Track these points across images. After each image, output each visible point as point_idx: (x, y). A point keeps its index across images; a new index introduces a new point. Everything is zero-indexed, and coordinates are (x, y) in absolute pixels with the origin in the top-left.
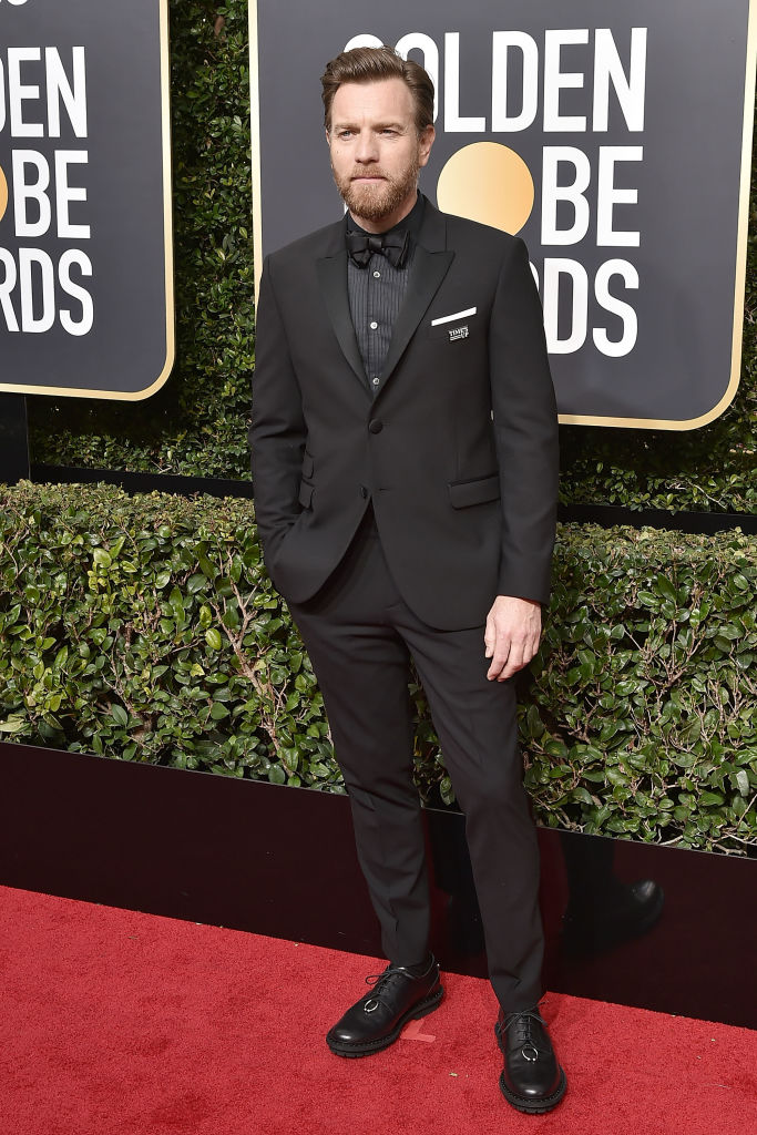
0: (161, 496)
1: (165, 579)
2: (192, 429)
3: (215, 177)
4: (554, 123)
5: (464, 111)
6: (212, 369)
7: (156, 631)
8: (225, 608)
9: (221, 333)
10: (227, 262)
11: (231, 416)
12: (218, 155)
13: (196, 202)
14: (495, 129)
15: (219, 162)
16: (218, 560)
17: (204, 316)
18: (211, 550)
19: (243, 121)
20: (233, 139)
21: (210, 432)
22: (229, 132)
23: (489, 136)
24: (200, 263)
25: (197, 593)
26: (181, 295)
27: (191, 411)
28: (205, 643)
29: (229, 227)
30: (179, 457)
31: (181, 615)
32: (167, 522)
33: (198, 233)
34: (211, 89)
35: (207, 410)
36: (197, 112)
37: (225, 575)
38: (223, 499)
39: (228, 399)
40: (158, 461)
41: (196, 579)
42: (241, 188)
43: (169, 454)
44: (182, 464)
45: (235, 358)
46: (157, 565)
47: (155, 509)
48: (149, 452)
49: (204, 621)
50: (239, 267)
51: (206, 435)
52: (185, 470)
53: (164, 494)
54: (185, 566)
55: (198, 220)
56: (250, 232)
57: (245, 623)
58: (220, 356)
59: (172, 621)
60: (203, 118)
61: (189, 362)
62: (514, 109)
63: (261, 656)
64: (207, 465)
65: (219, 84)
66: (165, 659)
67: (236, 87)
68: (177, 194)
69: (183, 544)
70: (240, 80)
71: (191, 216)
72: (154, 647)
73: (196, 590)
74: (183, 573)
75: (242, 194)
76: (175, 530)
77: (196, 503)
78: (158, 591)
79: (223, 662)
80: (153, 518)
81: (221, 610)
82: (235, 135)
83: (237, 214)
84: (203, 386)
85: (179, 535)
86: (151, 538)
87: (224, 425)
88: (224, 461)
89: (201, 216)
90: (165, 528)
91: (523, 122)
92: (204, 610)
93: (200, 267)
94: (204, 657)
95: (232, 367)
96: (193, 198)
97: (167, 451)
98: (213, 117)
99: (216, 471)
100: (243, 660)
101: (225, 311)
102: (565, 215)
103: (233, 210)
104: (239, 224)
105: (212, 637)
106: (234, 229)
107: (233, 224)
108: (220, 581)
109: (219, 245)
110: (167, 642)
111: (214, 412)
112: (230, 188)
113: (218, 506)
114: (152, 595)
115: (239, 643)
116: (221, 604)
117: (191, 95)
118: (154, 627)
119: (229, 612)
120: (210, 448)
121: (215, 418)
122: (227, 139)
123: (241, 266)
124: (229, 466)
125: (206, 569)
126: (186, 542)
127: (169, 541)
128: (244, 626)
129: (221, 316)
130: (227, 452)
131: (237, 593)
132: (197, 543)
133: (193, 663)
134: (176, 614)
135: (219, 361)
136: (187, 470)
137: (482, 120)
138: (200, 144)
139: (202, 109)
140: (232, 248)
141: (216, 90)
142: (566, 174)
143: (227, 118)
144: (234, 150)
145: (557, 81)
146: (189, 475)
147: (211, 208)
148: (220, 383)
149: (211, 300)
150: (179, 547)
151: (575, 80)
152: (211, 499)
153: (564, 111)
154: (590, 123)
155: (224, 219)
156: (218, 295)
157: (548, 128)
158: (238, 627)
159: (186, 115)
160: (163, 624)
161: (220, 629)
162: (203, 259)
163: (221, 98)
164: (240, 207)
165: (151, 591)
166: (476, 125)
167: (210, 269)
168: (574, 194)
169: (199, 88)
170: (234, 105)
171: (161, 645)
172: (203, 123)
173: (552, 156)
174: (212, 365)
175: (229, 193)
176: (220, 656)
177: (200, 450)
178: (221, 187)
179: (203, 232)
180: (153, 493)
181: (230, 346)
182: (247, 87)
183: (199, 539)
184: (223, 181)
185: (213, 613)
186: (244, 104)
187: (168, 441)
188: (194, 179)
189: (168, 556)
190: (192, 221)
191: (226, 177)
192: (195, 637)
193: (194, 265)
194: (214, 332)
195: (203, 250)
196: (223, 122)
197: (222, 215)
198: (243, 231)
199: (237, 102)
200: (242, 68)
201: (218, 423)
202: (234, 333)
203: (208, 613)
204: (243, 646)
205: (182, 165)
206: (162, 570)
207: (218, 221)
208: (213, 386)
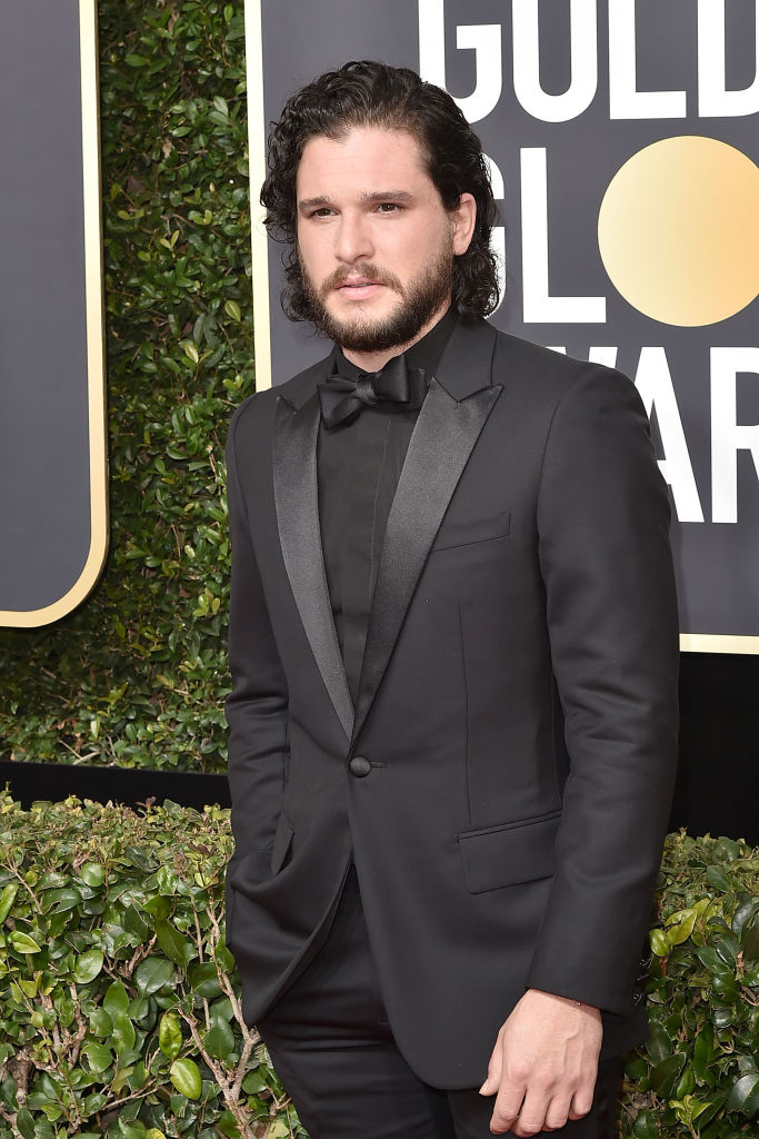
0: (83, 807)
1: (92, 966)
2: (140, 679)
3: (177, 210)
5: (647, 81)
6: (176, 564)
7: (77, 1065)
8: (209, 1021)
9: (192, 498)
10: (202, 365)
11: (210, 653)
12: (184, 170)
13: (145, 256)
14: (703, 112)
15: (185, 181)
16: (193, 928)
17: (160, 467)
18: (179, 913)
19: (231, 106)
20: (212, 139)
21: (170, 684)
22: (205, 127)
23: (692, 124)
24: (151, 367)
25: (158, 993)
26: (115, 429)
27: (135, 645)
28: (169, 1085)
29: (207, 301)
30: (113, 732)
31: (126, 1036)
32: (97, 855)
33: (147, 312)
34: (172, 49)
35: (165, 643)
36: (147, 90)
37: (207, 957)
38: (202, 811)
39: (206, 621)
40: (71, 740)
41: (154, 965)
42: (228, 229)
43: (94, 726)
44: (119, 746)
45: (219, 543)
46: (78, 938)
47: (73, 831)
48: (56, 722)
49: (167, 1045)
50: (222, 374)
51: (163, 689)
52: (124, 756)
53: (88, 803)
54: (131, 939)
55: (148, 288)
56: (247, 308)
57: (247, 1050)
58: (190, 540)
59: (108, 1046)
60: (156, 102)
61: (132, 552)
62: (739, 73)
63: (279, 1112)
64: (163, 744)
65: (184, 39)
66: (92, 1119)
67: (217, 43)
68: (109, 241)
69: (126, 901)
70: (226, 32)
71: (134, 281)
72: (71, 1099)
73: (155, 988)
74: (128, 952)
75: (228, 240)
76: (112, 871)
77: (151, 820)
78: (79, 988)
79: (206, 1125)
80: (72, 847)
81: (201, 1025)
82: (217, 132)
83: (221, 276)
84: (160, 596)
85: (121, 882)
86: (68, 886)
87: (198, 670)
88: (199, 739)
89: (153, 282)
90: (95, 869)
92: (167, 1024)
93: (151, 375)
94: (168, 1117)
95: (214, 561)
96: (138, 249)
97: (88, 722)
98: (175, 99)
99: (183, 757)
100: (242, 1117)
101: (200, 456)
103: (213, 268)
104: (224, 295)
105: (183, 1076)
106: (216, 304)
107: (214, 295)
108: (196, 971)
109: (189, 337)
110: (98, 1087)
111: (179, 646)
112: (206, 229)
113: (192, 825)
114: (68, 996)
115: (236, 1089)
116: (199, 1013)
117: (133, 60)
118: (72, 1058)
119: (216, 1030)
120: (171, 714)
121: (180, 655)
122: (201, 140)
123: (229, 372)
124: (206, 748)
125: (170, 946)
126: (130, 897)
127: (100, 891)
128: (245, 1056)
129: (193, 466)
130: (204, 722)
131: (229, 991)
132: (151, 897)
133: (149, 1126)
134: (116, 1034)
135: (189, 550)
136: (127, 757)
137: (680, 97)
138: (151, 148)
139: (154, 86)
140: (211, 339)
141: (180, 49)
143: (202, 103)
144: (216, 160)
146: (130, 765)
147: (172, 268)
148: (194, 589)
149: (172, 437)
150: (119, 904)
152: (178, 810)
155: (197, 285)
156: (186, 427)
158: (234, 1058)
159: (126, 97)
160: (91, 1052)
161: (198, 1059)
162: (157, 360)
163: (188, 66)
164: (225, 262)
165: (66, 987)
166: (670, 105)
167: (167, 380)
169: (148, 48)
170: (212, 79)
171: (87, 1093)
172: (154, 112)
174: (175, 557)
175: (205, 239)
176: (198, 1113)
177: (153, 719)
178: (190, 229)
179: (158, 310)
180: (69, 802)
181: (209, 521)
182: (239, 46)
183: (155, 891)
184: (193, 215)
185: (186, 1033)
186: (234, 76)
187: (92, 703)
188: (141, 214)
189: (98, 921)
190: (137, 290)
191: (199, 209)
192: (151, 1077)
193: (139, 372)
194: (178, 494)
195: (157, 343)
196: (194, 108)
197: (194, 278)
198: (232, 309)
199: (219, 71)
200: (228, 11)
201: (186, 666)
202: (215, 496)
203: (175, 1029)
204: (242, 1094)
205: (116, 189)
206: (87, 948)
207: (185, 289)
208: (175, 597)
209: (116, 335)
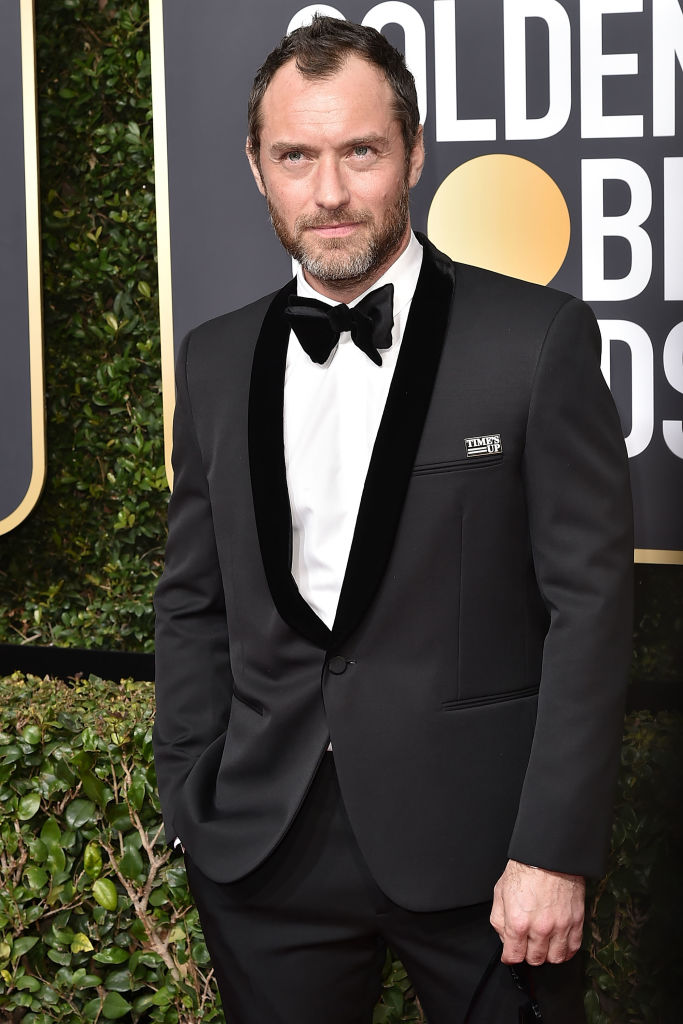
0: (26, 680)
1: (32, 806)
2: (73, 577)
3: (101, 210)
4: (597, 125)
5: (465, 112)
6: (100, 488)
7: (20, 884)
8: (123, 849)
9: (114, 436)
10: (120, 332)
11: (127, 557)
12: (106, 179)
13: (75, 247)
14: (510, 135)
15: (107, 187)
16: (110, 776)
17: (88, 411)
18: (100, 764)
19: (142, 129)
20: (127, 155)
21: (96, 581)
22: (122, 145)
23: (501, 145)
24: (80, 333)
25: (83, 827)
26: (53, 382)
27: (70, 551)
28: (92, 900)
29: (124, 282)
30: (52, 619)
31: (58, 862)
32: (35, 720)
33: (78, 290)
34: (96, 85)
35: (92, 549)
36: (77, 117)
37: (121, 799)
38: (119, 684)
39: (124, 532)
40: (20, 625)
41: (79, 805)
42: (141, 225)
43: (37, 615)
44: (56, 630)
45: (134, 471)
46: (20, 785)
47: (17, 700)
48: (7, 612)
49: (90, 867)
50: (137, 339)
51: (91, 585)
52: (60, 638)
53: (30, 677)
54: (62, 786)
55: (78, 272)
56: (155, 288)
57: (152, 872)
58: (112, 469)
59: (44, 869)
60: (83, 126)
61: (66, 479)
62: (537, 106)
63: (178, 921)
64: (92, 630)
65: (105, 76)
66: (32, 926)
67: (131, 81)
68: (46, 235)
69: (58, 755)
70: (137, 70)
71: (67, 266)
72: (15, 910)
73: (80, 823)
74: (60, 795)
75: (140, 234)
76: (47, 731)
77: (79, 690)
78: (22, 824)
79: (121, 931)
80: (15, 713)
81: (117, 852)
82: (131, 149)
83: (135, 262)
84: (88, 513)
85: (54, 740)
86: (13, 743)
87: (118, 570)
88: (119, 625)
89: (82, 267)
90: (33, 730)
91: (551, 125)
92: (90, 852)
93: (81, 340)
94: (91, 924)
95: (130, 485)
96: (69, 241)
97: (33, 611)
98: (98, 124)
99: (107, 638)
100: (149, 924)
101: (119, 403)
102: (617, 258)
103: (129, 256)
104: (138, 277)
105: (103, 891)
106: (131, 284)
107: (129, 277)
108: (113, 810)
109: (109, 309)
110: (36, 901)
111: (103, 552)
112: (123, 225)
113: (111, 695)
114: (13, 830)
115: (144, 902)
116: (115, 843)
117: (66, 94)
118: (16, 878)
119: (128, 856)
120: (97, 605)
121: (104, 559)
122: (119, 156)
123: (142, 338)
124: (124, 632)
125: (92, 791)
126: (61, 752)
127: (38, 747)
128: (152, 876)
129: (113, 411)
130: (123, 611)
131: (139, 826)
132: (78, 752)
133: (76, 931)
134: (51, 859)
135: (111, 476)
136: (63, 639)
137: (492, 123)
138: (79, 163)
139: (82, 113)
140: (127, 312)
141: (102, 84)
142: (617, 198)
143: (120, 126)
144: (130, 171)
145: (599, 65)
146: (66, 645)
147: (96, 255)
148: (115, 507)
149: (97, 388)
150: (52, 758)
151: (626, 64)
152: (100, 683)
153: (611, 108)
154: (648, 125)
155: (116, 270)
156: (108, 380)
157: (587, 132)
158: (142, 878)
159: (59, 122)
160: (31, 873)
161: (115, 879)
162: (85, 327)
163: (110, 98)
164: (138, 251)
165: (11, 824)
166: (482, 130)
167: (93, 343)
168: (630, 226)
169: (76, 83)
170: (128, 107)
171: (28, 905)
172: (82, 134)
173: (594, 173)
174: (99, 483)
175: (122, 233)
176: (115, 921)
177: (83, 609)
178: (111, 225)
179: (85, 289)
180: (15, 676)
181: (126, 454)
182: (147, 82)
183: (81, 748)
184: (113, 215)
185: (105, 858)
186: (144, 106)
187: (36, 597)
188: (72, 213)
189: (36, 771)
190: (69, 273)
191: (118, 210)
192: (78, 893)
193: (71, 337)
194: (102, 433)
195: (86, 314)
196: (113, 131)
197: (113, 264)
198: (144, 288)
199: (132, 102)
200: (140, 55)
201: (109, 567)
202: (131, 434)
203: (96, 855)
204: (149, 907)
205: (53, 194)
206: (28, 792)
207: (106, 273)
208: (101, 514)
209: (53, 308)
